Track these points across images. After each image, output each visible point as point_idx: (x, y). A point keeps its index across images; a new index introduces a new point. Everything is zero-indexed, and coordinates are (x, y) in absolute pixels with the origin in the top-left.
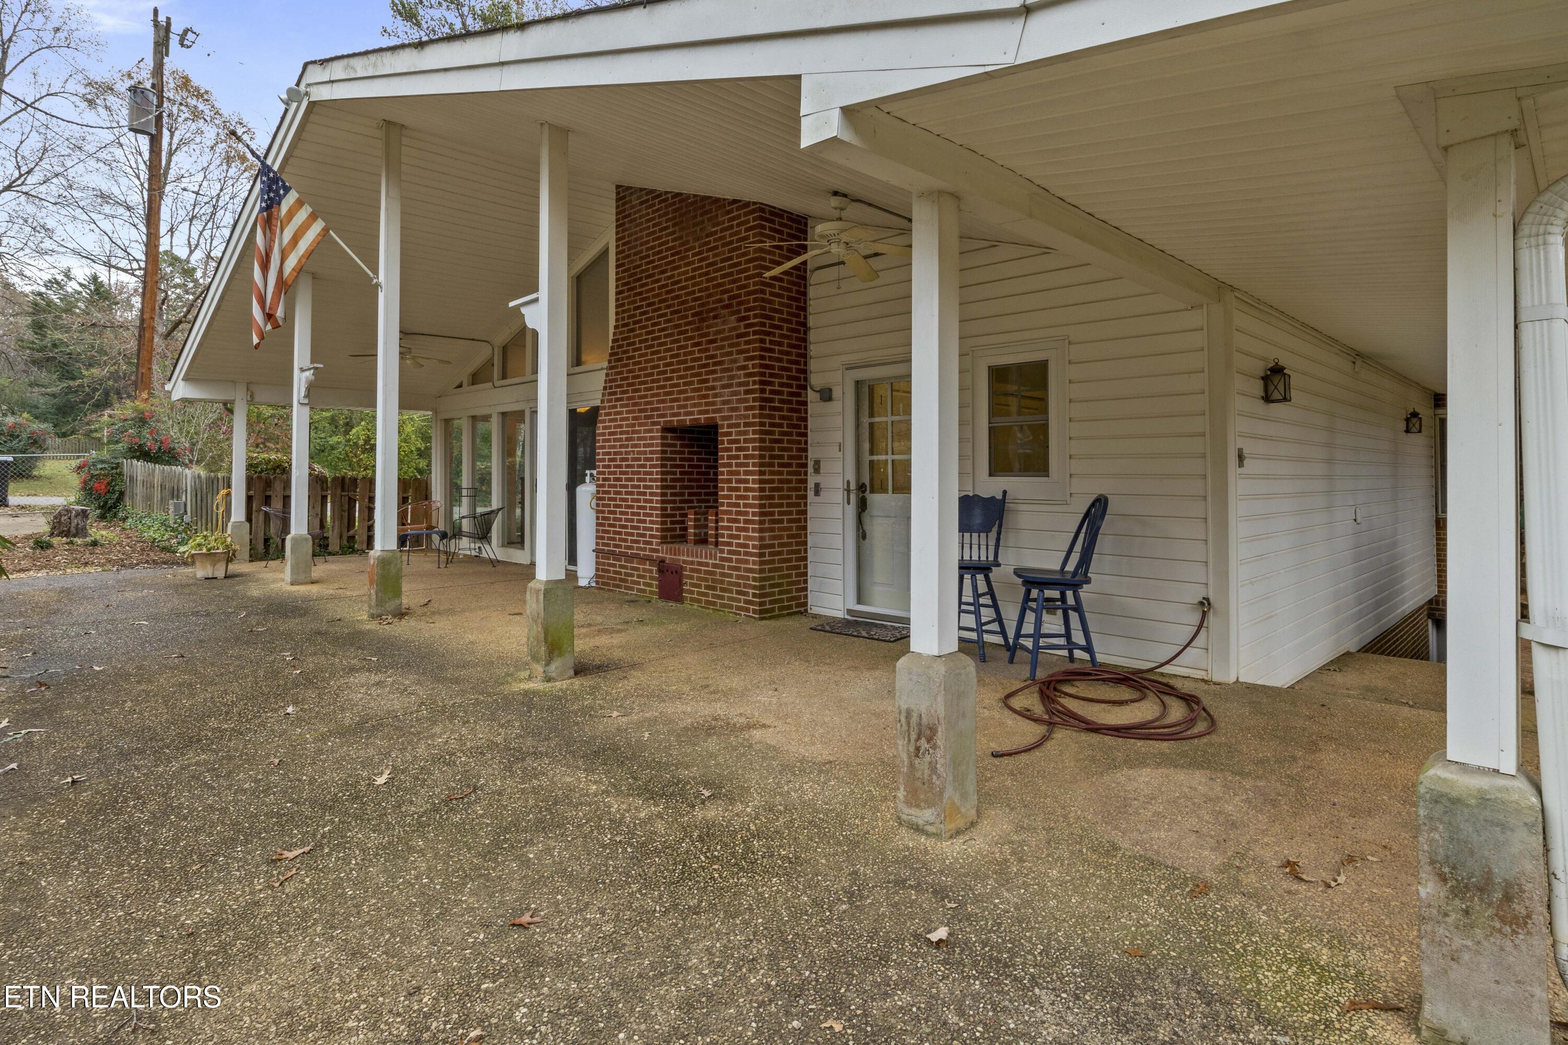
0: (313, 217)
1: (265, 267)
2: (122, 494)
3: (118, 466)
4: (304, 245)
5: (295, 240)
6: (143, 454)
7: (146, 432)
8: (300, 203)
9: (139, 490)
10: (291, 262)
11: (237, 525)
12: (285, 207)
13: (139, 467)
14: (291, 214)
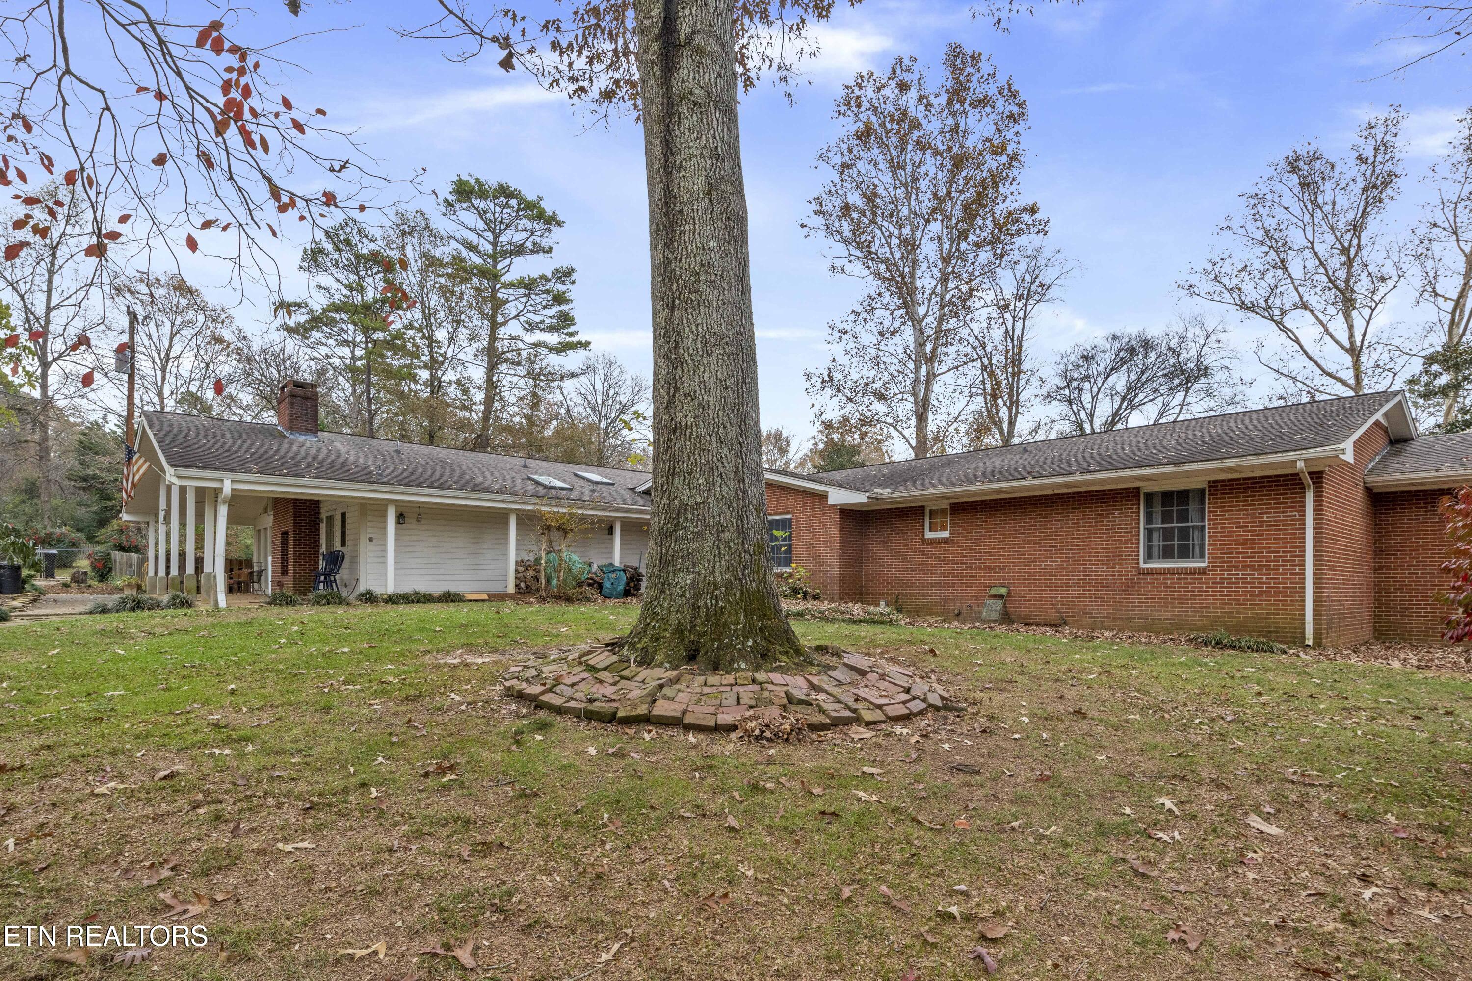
0: (145, 461)
1: (127, 480)
2: (111, 569)
3: (109, 554)
4: (141, 471)
5: (138, 470)
6: (122, 548)
7: (123, 537)
8: (140, 457)
9: (118, 566)
10: (137, 477)
11: (161, 578)
12: (134, 459)
13: (117, 555)
14: (137, 461)
